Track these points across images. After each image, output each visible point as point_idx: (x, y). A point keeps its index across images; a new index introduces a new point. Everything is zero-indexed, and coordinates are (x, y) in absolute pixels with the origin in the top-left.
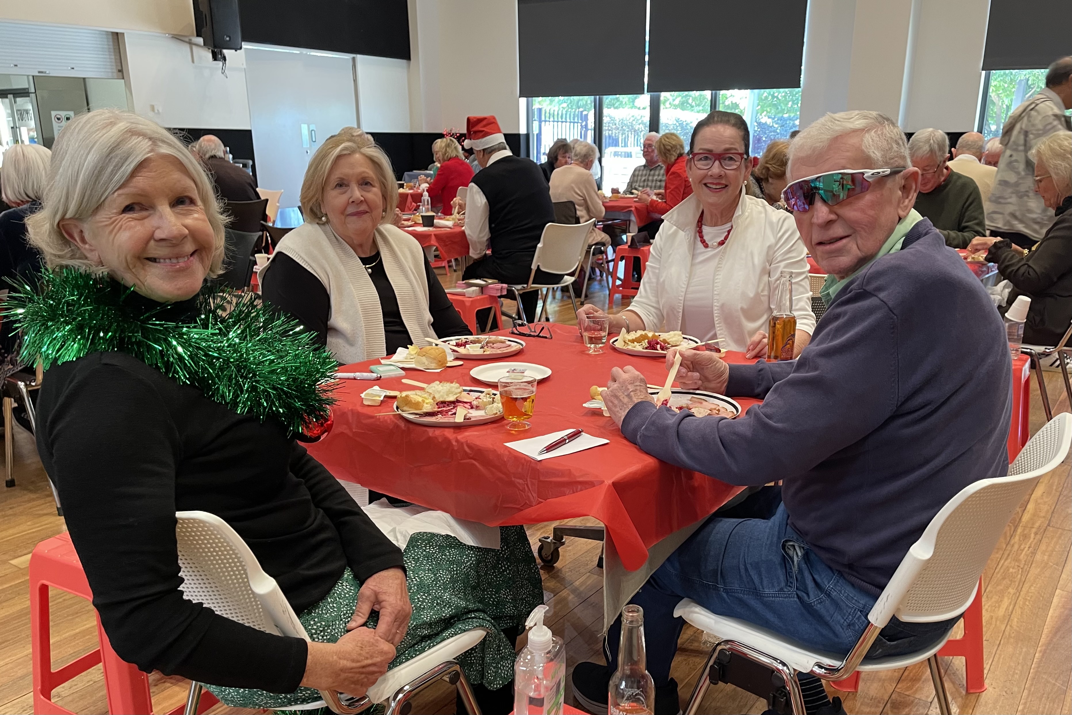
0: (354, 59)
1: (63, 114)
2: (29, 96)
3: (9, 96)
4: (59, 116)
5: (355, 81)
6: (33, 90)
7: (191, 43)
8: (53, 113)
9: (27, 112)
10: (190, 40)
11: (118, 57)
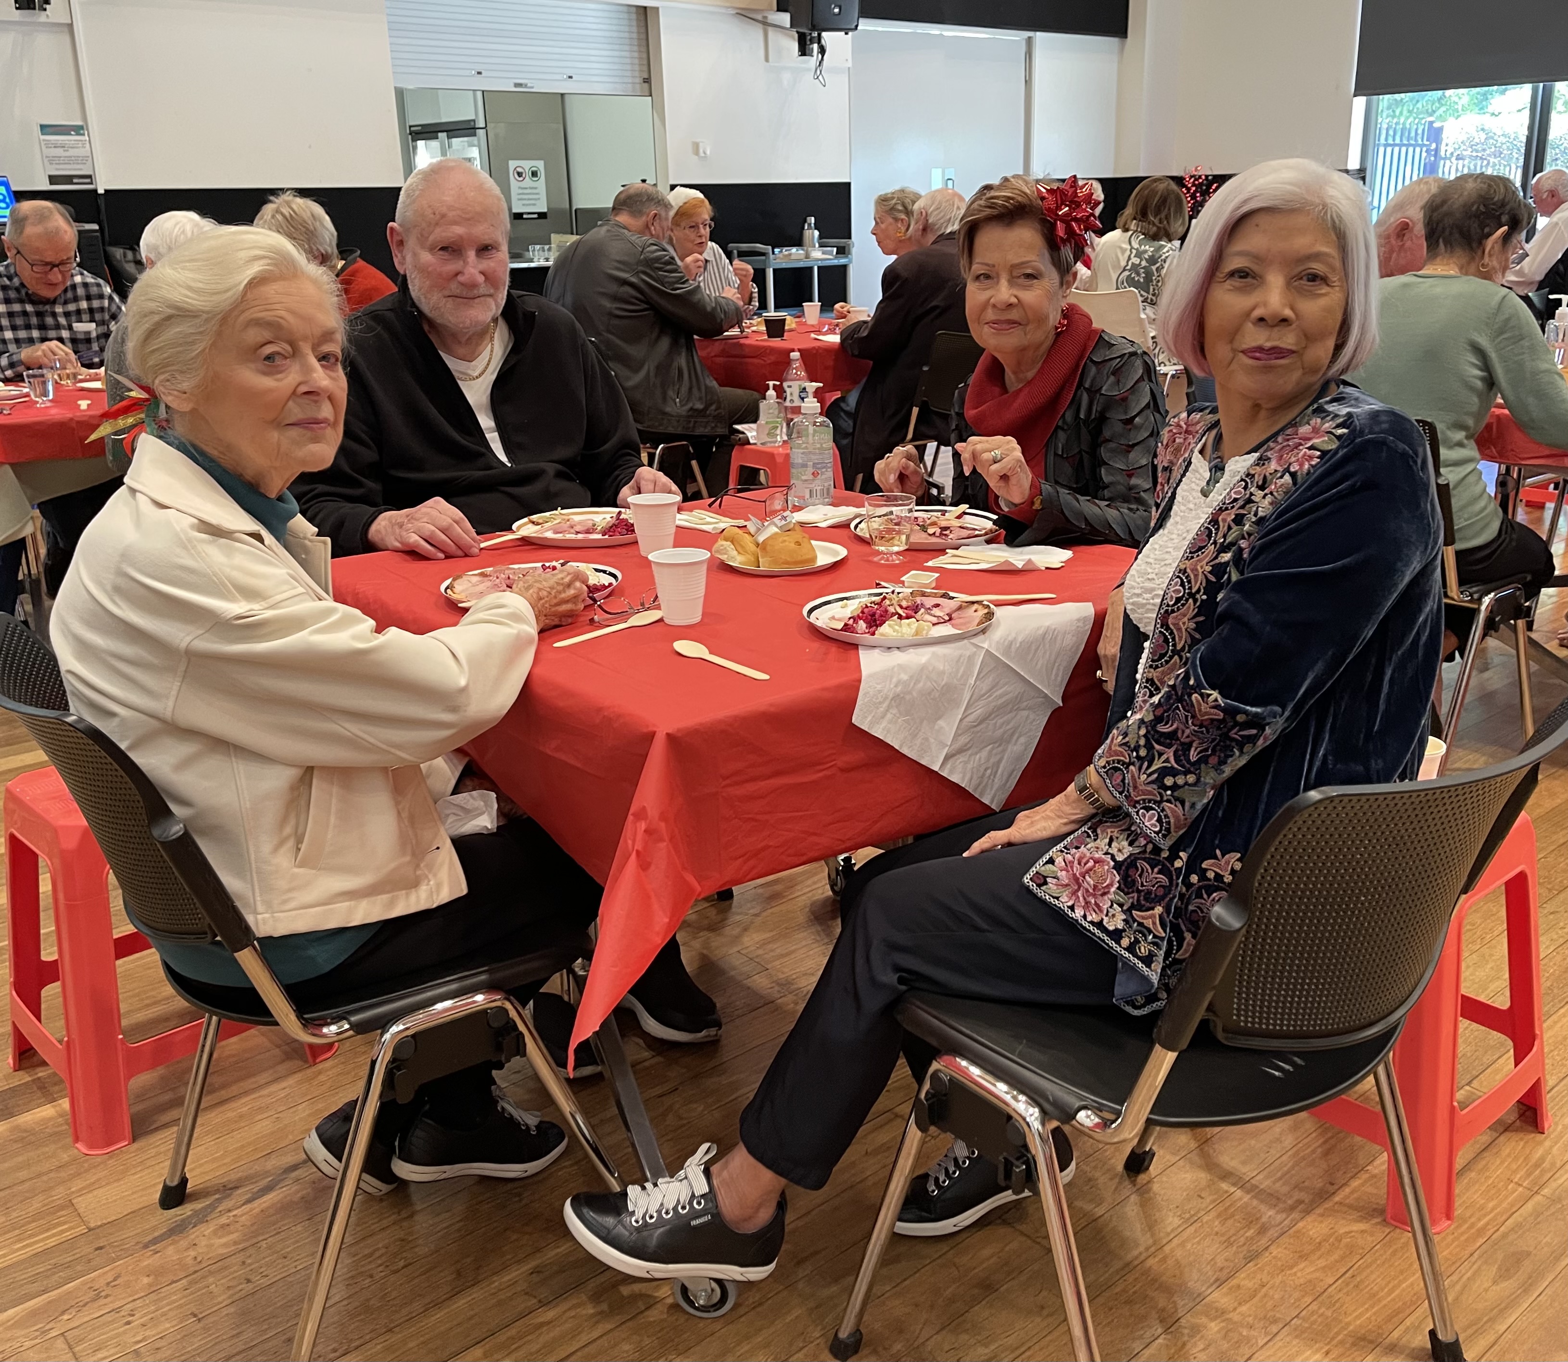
0: (1029, 41)
1: (527, 165)
2: (475, 135)
3: (440, 134)
4: (519, 170)
5: (1028, 82)
6: (482, 125)
7: (765, 23)
8: (512, 164)
10: (765, 17)
11: (645, 56)
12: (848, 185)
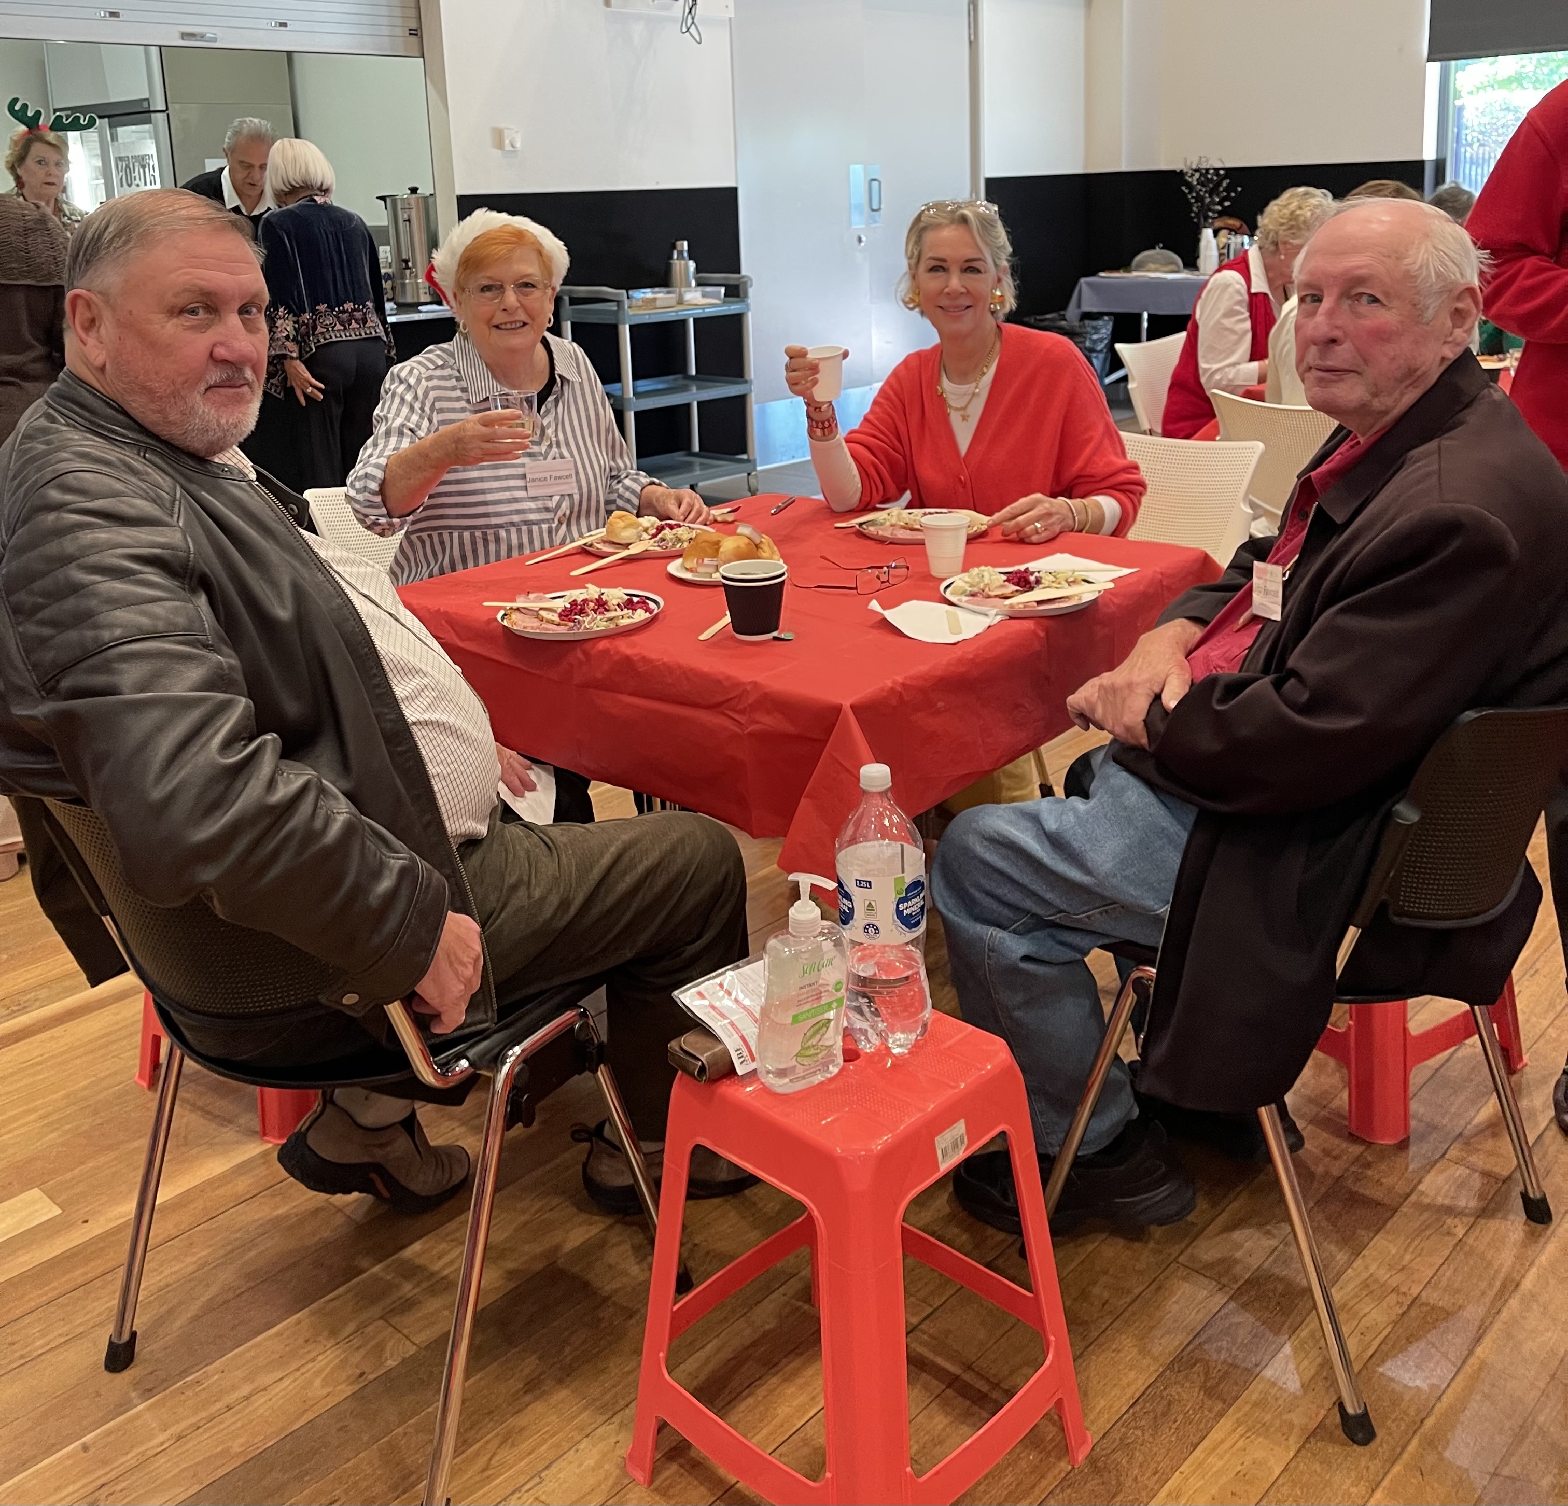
2: (149, 122)
5: (974, 44)
6: (160, 100)
9: (142, 161)
12: (734, 191)
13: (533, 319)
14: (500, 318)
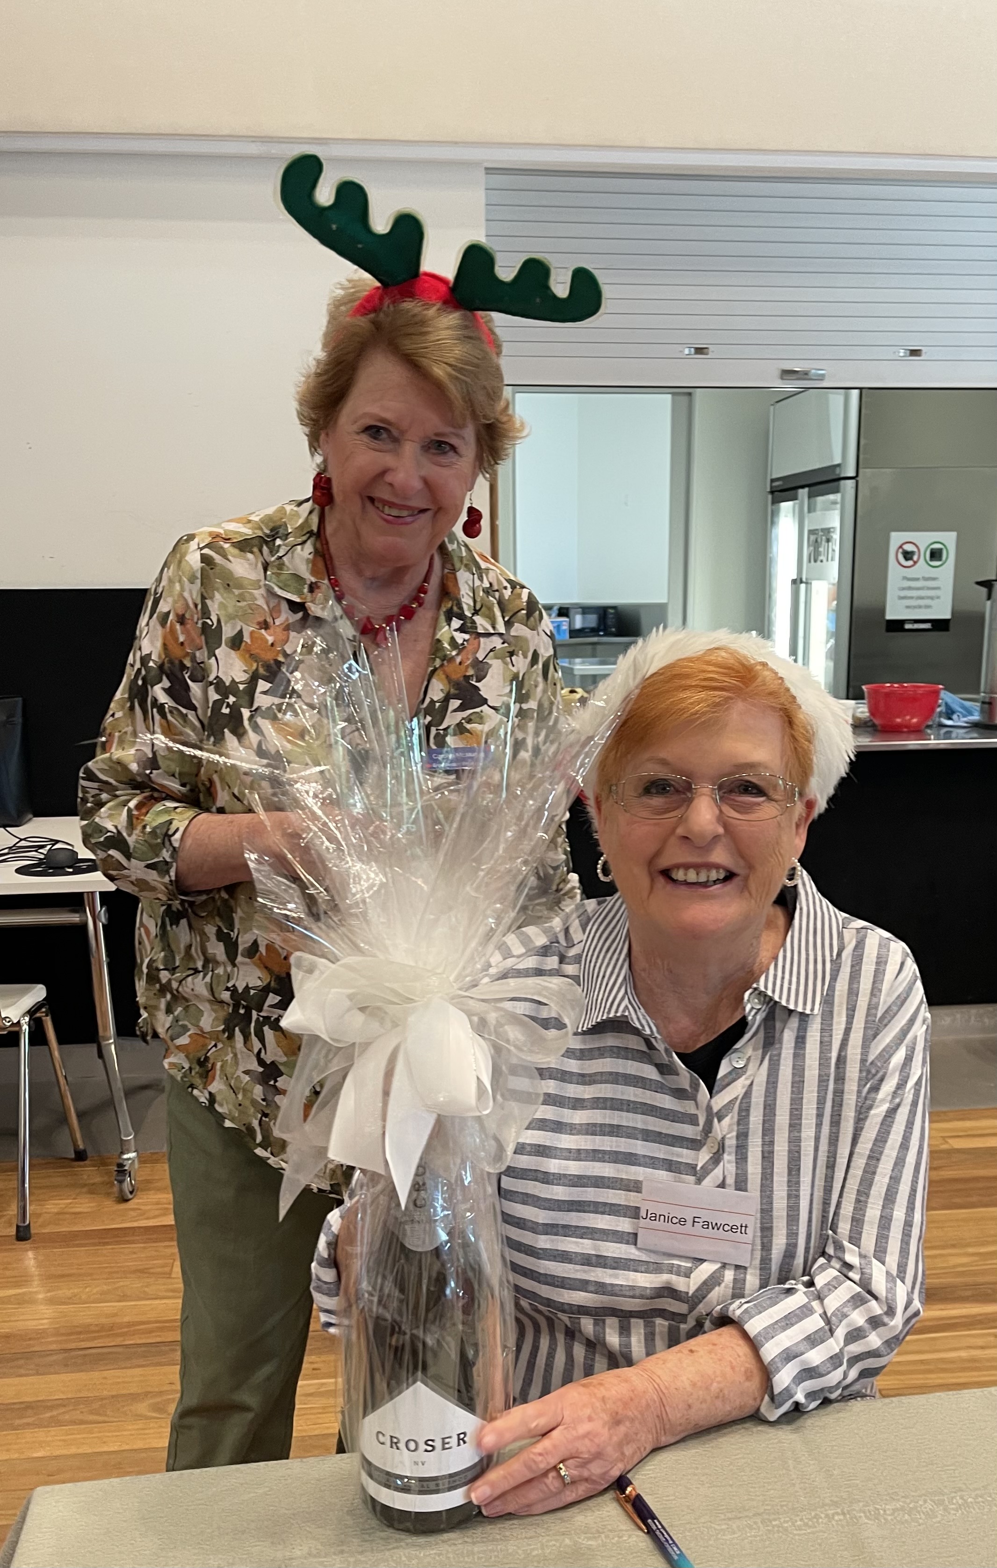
1: (924, 540)
2: (837, 491)
3: (800, 491)
4: (909, 548)
6: (852, 473)
8: (897, 538)
9: (829, 535)
13: (751, 867)
14: (674, 855)
